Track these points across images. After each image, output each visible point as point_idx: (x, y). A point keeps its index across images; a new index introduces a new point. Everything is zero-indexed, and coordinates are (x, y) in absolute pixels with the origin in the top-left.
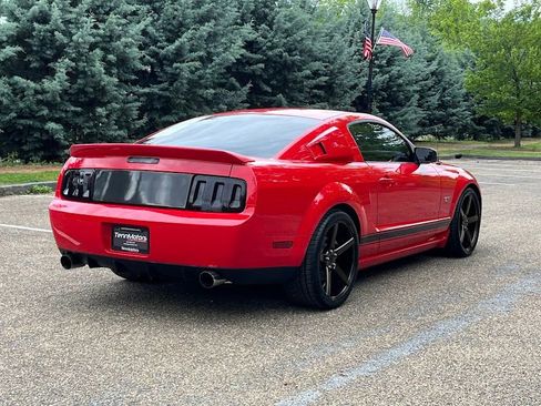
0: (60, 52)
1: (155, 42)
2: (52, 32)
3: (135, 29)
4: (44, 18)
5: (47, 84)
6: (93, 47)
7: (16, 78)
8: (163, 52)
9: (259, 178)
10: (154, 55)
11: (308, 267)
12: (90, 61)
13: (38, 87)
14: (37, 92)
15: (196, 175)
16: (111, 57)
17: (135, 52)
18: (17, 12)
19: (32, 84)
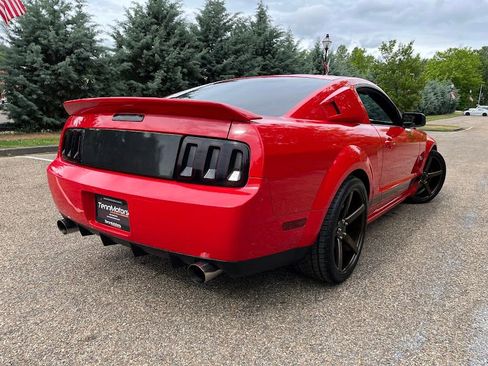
0: (157, 67)
1: (210, 63)
2: (153, 56)
3: (199, 55)
4: (148, 47)
5: (149, 84)
6: (176, 65)
7: (132, 82)
8: (214, 69)
9: (265, 141)
10: (209, 70)
11: (322, 245)
12: (174, 72)
13: (144, 87)
14: (143, 90)
15: (185, 135)
16: (185, 70)
17: (198, 69)
18: (133, 43)
19: (141, 85)
